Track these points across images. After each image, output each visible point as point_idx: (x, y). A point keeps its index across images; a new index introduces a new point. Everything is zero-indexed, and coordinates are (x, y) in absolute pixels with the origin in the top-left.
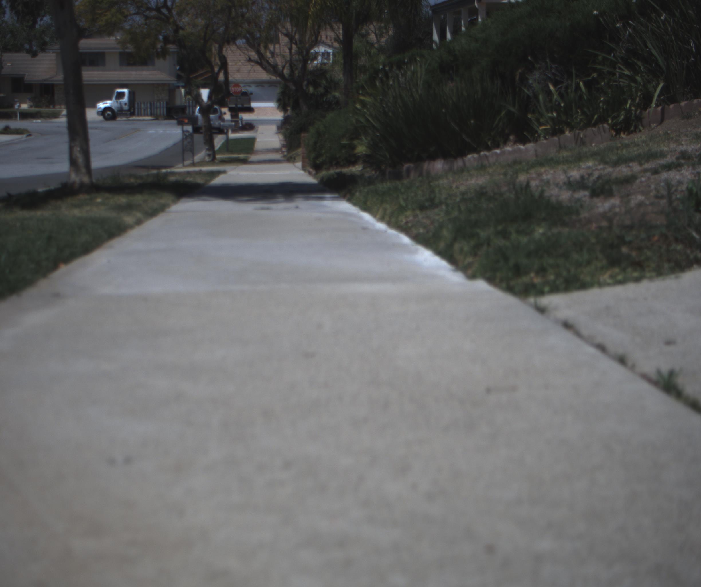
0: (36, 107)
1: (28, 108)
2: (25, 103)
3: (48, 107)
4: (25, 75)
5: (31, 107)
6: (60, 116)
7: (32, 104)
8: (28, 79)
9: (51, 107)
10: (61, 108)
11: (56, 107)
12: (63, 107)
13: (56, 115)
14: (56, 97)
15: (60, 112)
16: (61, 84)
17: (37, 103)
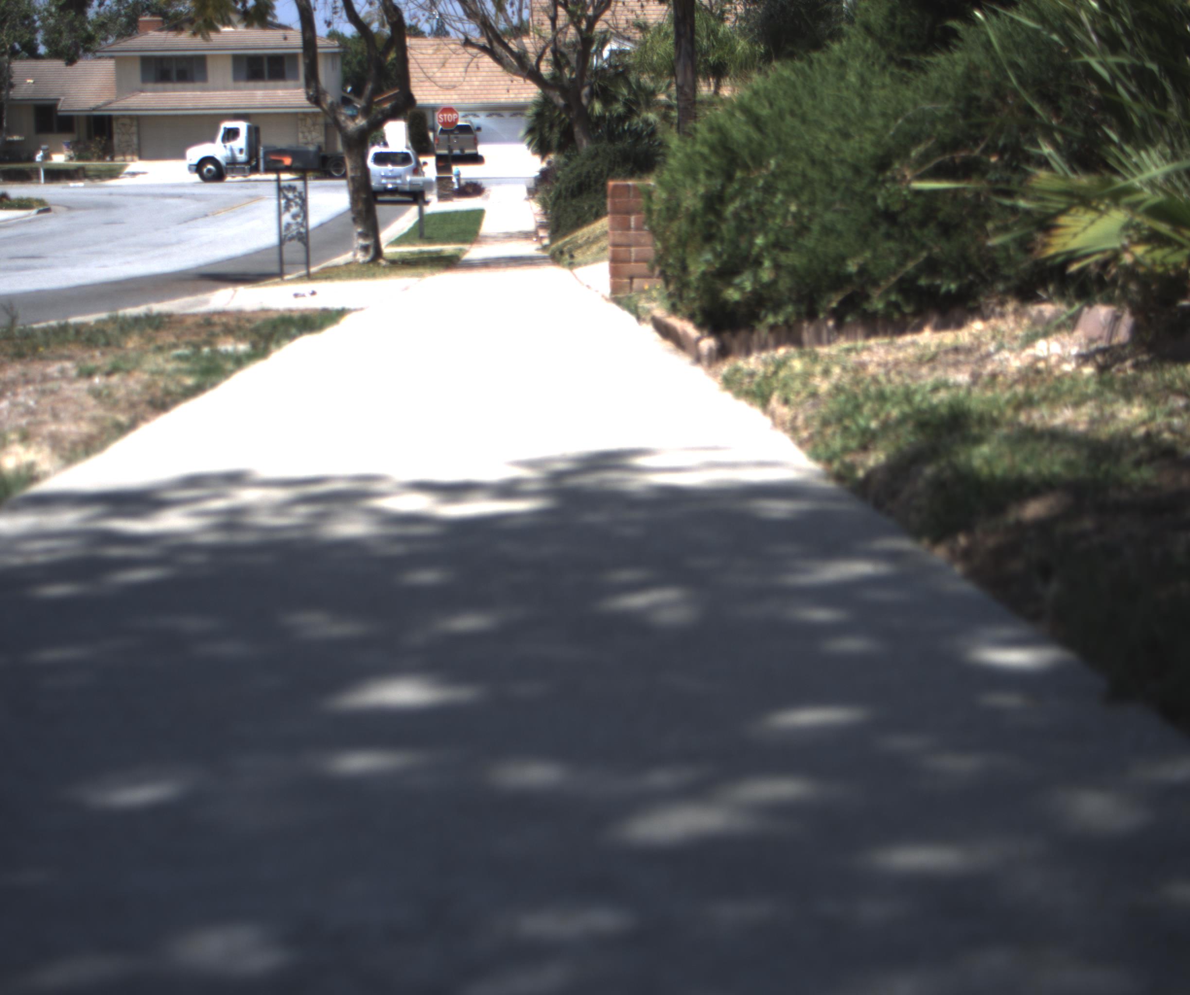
0: (80, 158)
1: (66, 161)
2: (59, 151)
3: (101, 158)
4: (58, 100)
5: (71, 159)
6: (121, 176)
7: (72, 153)
8: (63, 107)
9: (108, 158)
10: (124, 161)
12: (128, 158)
13: (113, 173)
14: (116, 140)
15: (123, 167)
16: (124, 116)
17: (80, 151)
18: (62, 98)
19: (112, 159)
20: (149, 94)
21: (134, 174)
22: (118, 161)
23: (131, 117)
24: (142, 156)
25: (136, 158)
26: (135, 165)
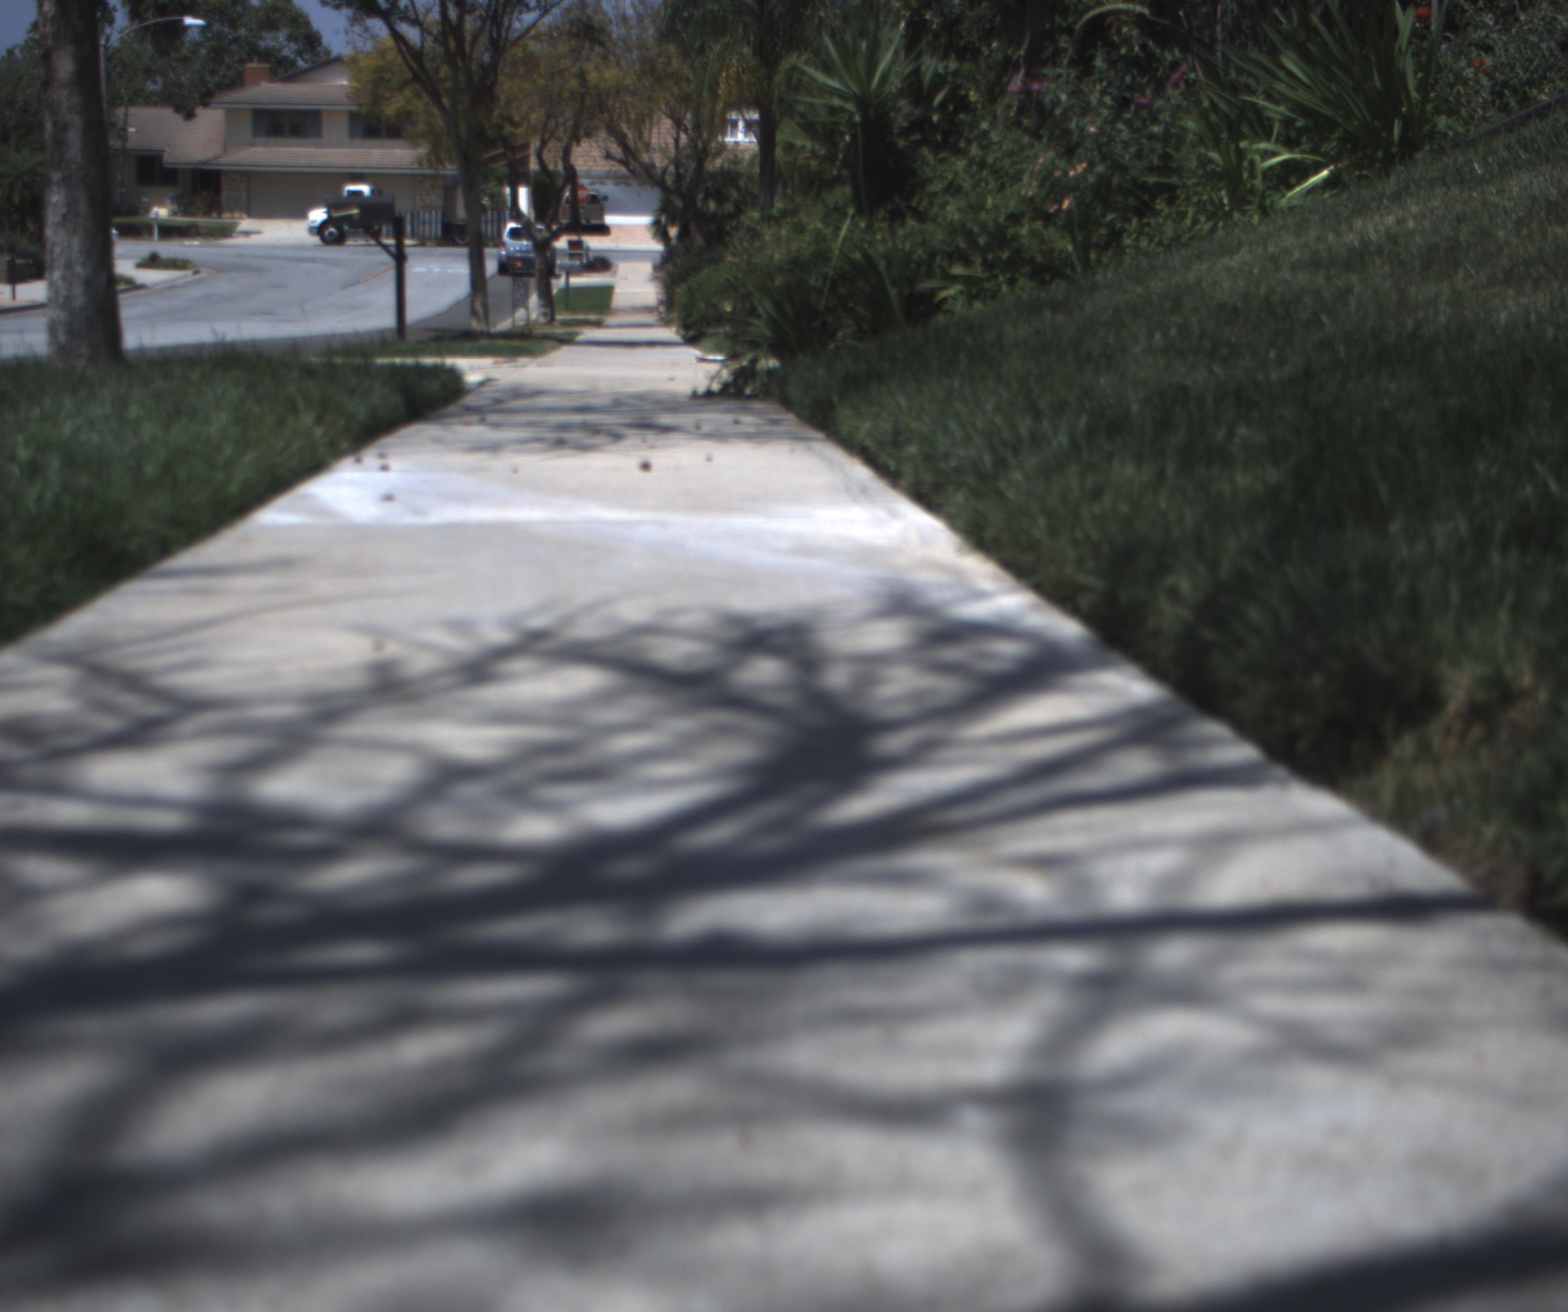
0: (186, 213)
1: (169, 215)
2: (161, 204)
3: (207, 214)
4: (163, 151)
5: (174, 213)
6: (235, 235)
7: (175, 208)
8: (169, 159)
9: (215, 215)
10: (232, 218)
11: (224, 215)
12: (236, 215)
13: (226, 232)
14: (224, 195)
15: (234, 225)
16: (234, 172)
17: (184, 205)
18: (168, 150)
19: (219, 216)
20: (260, 149)
21: (247, 233)
22: (226, 218)
23: (241, 173)
24: (251, 213)
25: (244, 215)
26: (246, 224)
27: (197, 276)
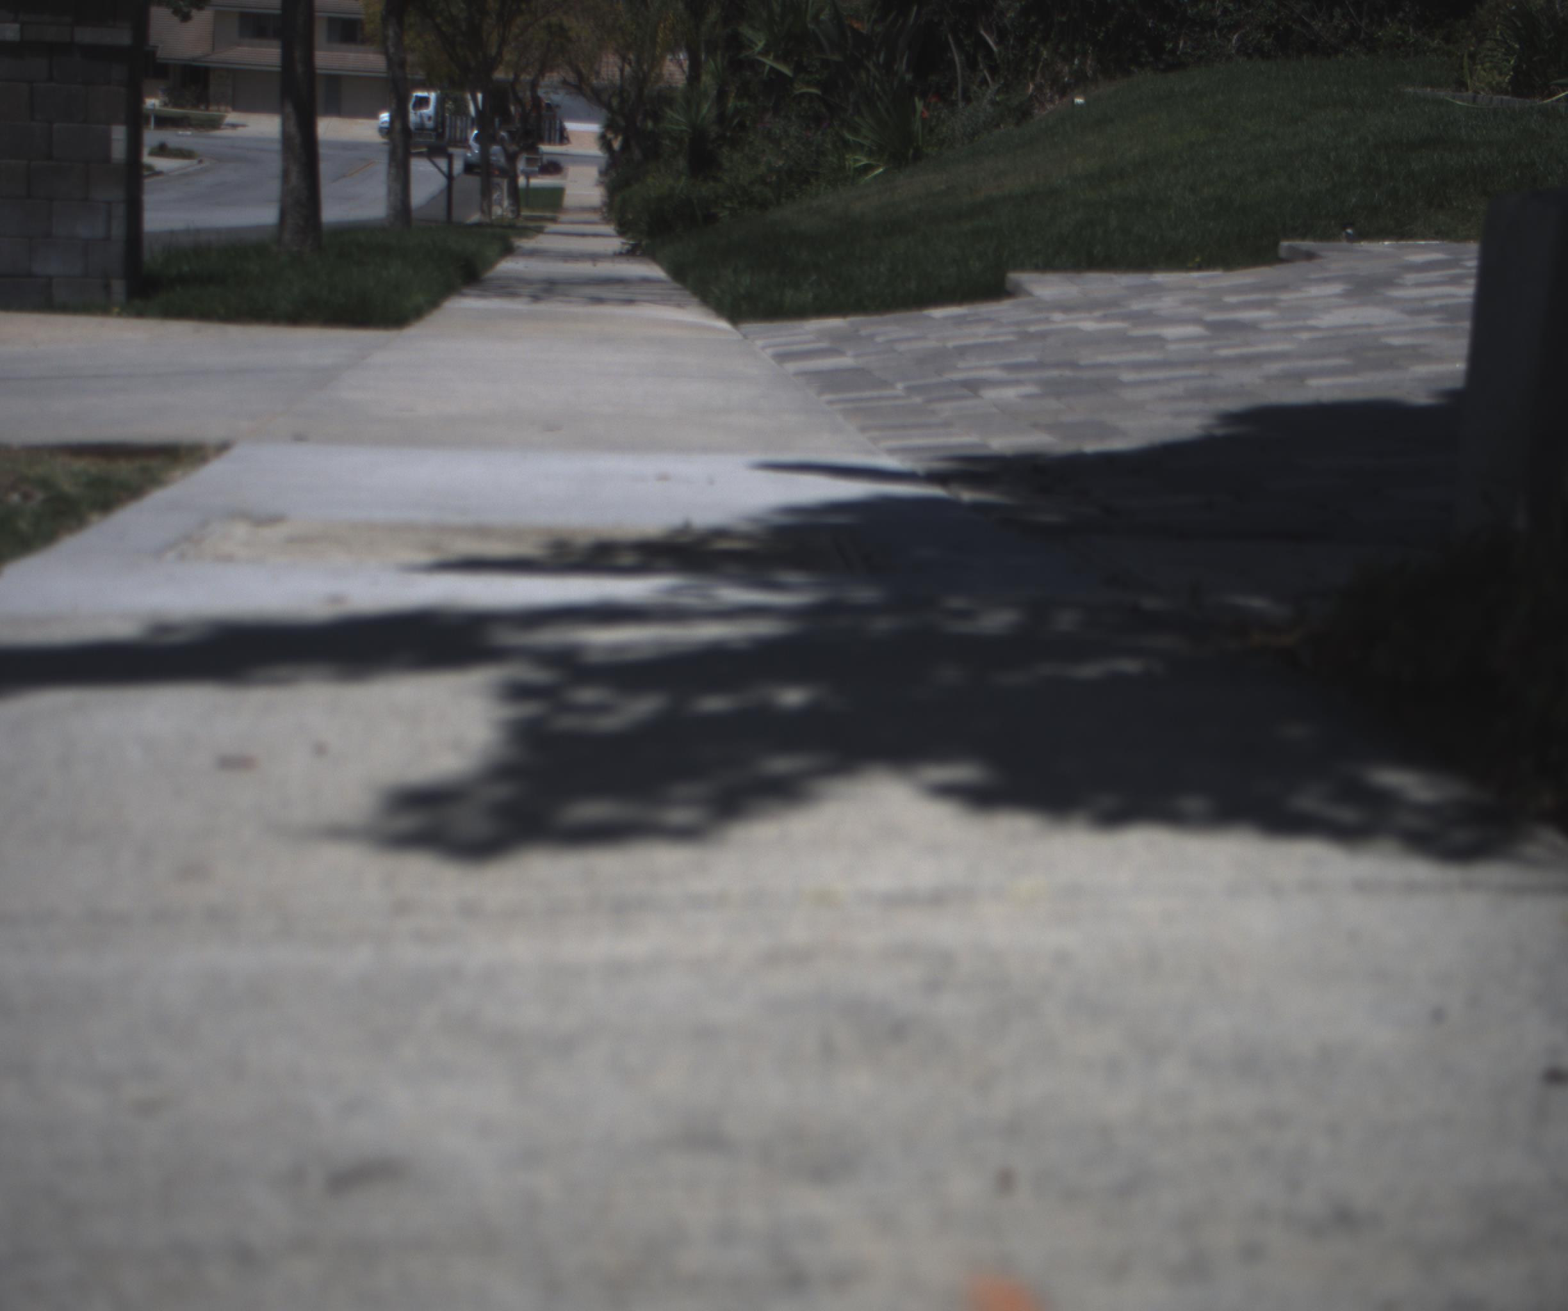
0: (176, 105)
1: (161, 106)
2: (153, 95)
3: (195, 106)
4: (157, 47)
5: (165, 105)
6: (222, 127)
7: (166, 99)
8: (164, 55)
9: (202, 107)
10: (219, 111)
11: (211, 108)
12: (223, 108)
13: (214, 124)
14: (212, 90)
15: (222, 118)
16: (221, 69)
17: (174, 99)
18: (161, 46)
19: (207, 109)
20: (246, 48)
21: (234, 126)
22: (213, 111)
23: (228, 70)
24: (236, 108)
25: (230, 109)
26: (232, 117)
27: (202, 165)
